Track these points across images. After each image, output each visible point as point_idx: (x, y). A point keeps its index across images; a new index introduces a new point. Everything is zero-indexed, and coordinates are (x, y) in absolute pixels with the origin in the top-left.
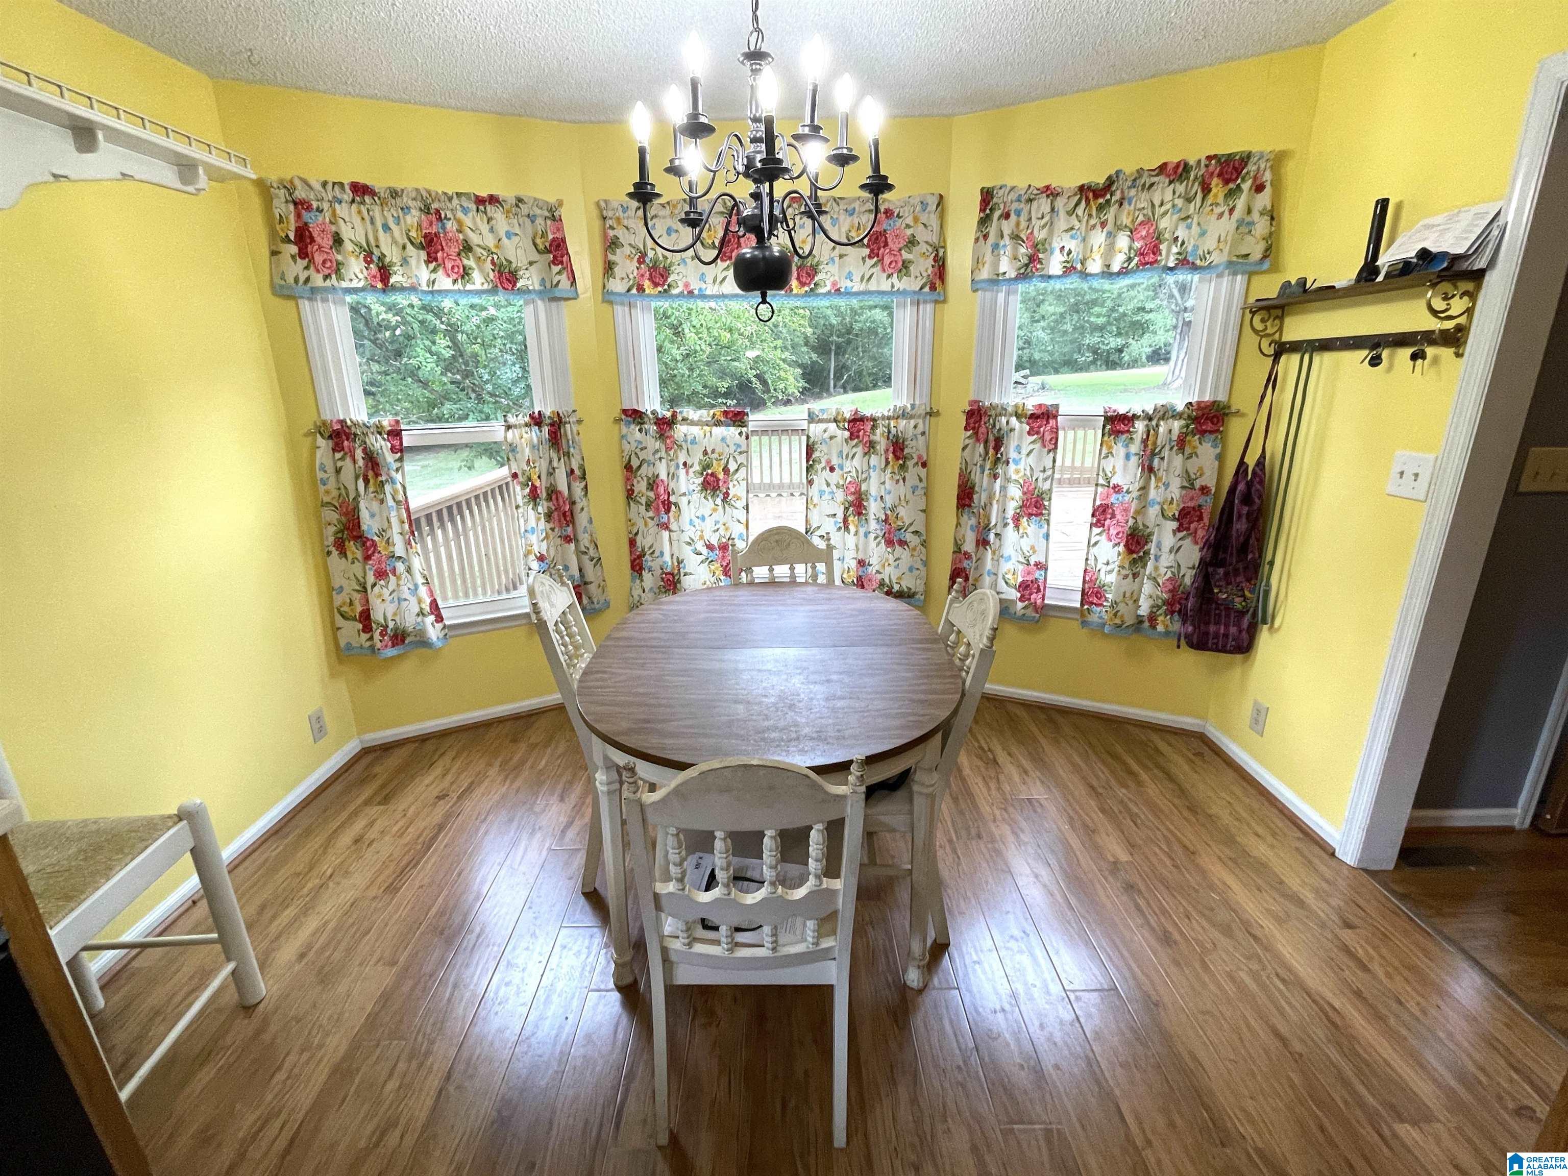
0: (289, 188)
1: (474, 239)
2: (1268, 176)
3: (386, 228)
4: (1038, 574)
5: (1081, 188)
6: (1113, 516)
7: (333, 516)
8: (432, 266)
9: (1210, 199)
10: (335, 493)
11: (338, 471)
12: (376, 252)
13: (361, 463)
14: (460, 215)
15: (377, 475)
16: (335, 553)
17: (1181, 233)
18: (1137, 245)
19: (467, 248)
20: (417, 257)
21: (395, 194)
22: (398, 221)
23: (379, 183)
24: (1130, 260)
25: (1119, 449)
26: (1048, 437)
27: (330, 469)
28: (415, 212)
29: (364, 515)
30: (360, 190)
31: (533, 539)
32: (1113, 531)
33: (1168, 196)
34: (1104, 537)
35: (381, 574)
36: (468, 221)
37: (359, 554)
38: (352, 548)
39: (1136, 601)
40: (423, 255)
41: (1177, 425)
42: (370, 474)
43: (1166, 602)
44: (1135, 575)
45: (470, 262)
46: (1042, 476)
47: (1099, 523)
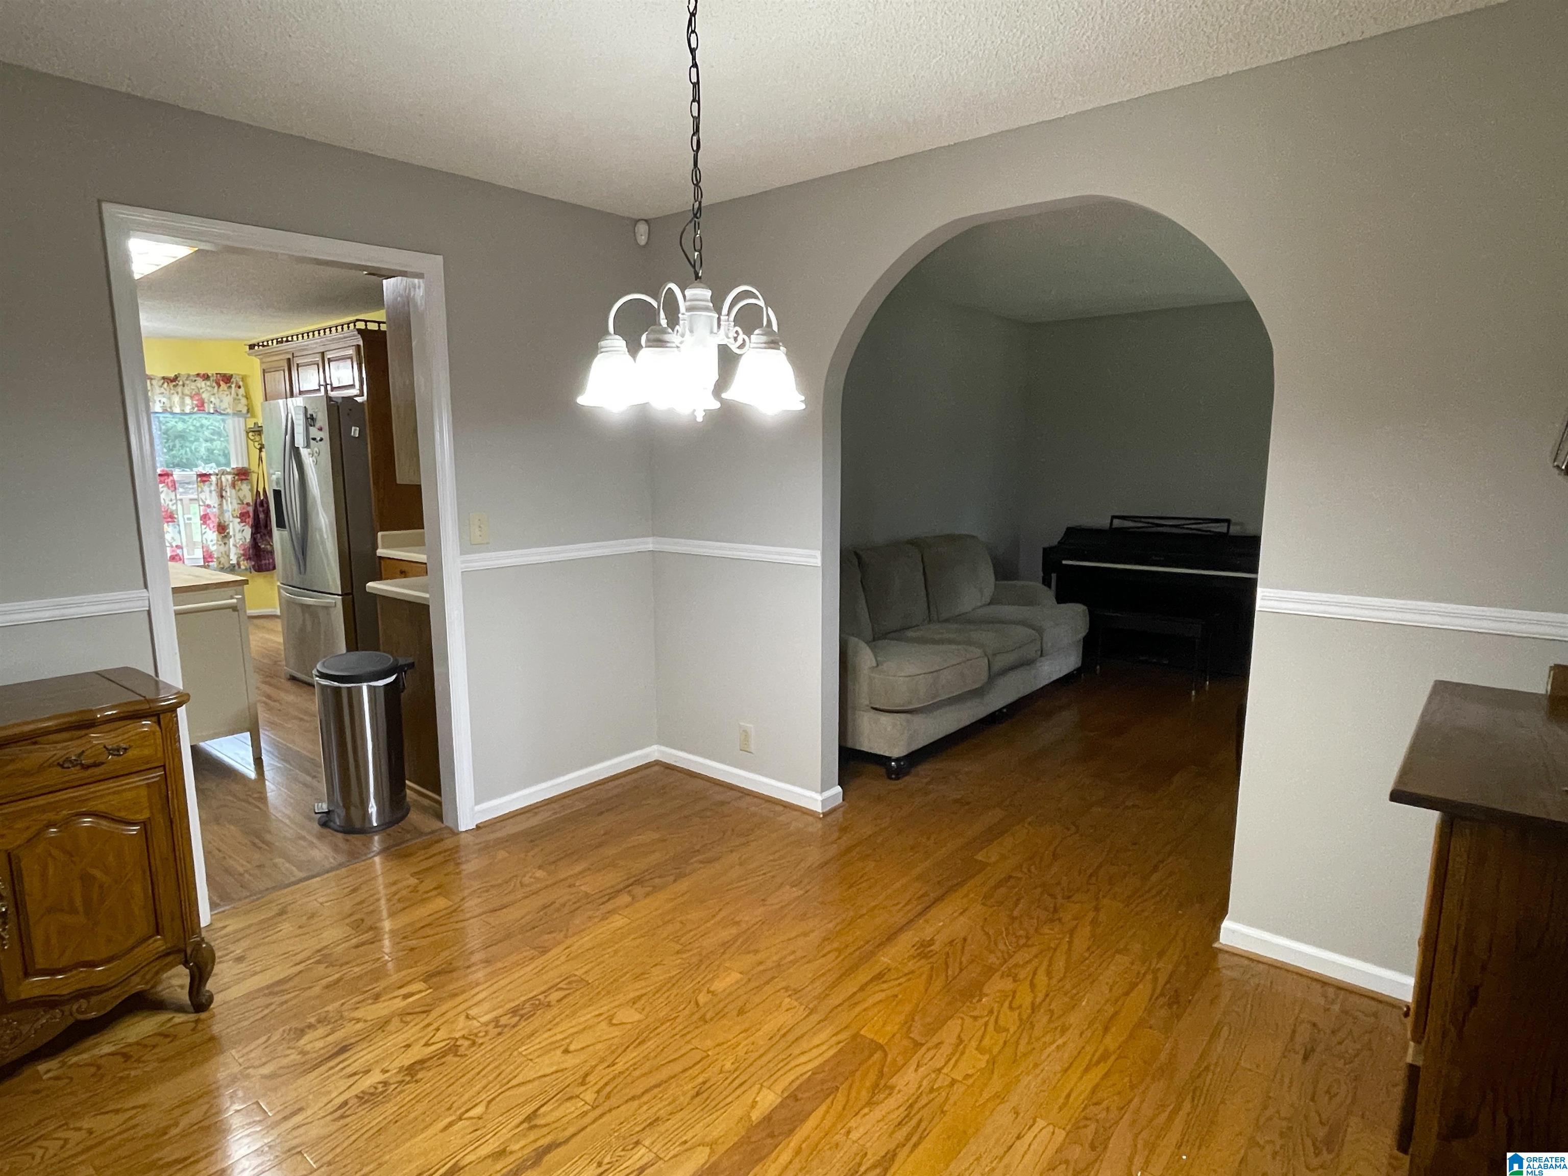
2: (241, 383)
4: (179, 551)
5: (164, 378)
6: (210, 519)
9: (221, 388)
17: (212, 399)
18: (195, 402)
24: (193, 408)
25: (206, 488)
26: (170, 484)
32: (211, 526)
33: (203, 385)
34: (208, 529)
39: (228, 556)
41: (230, 477)
43: (243, 555)
44: (225, 544)
46: (171, 503)
47: (205, 523)
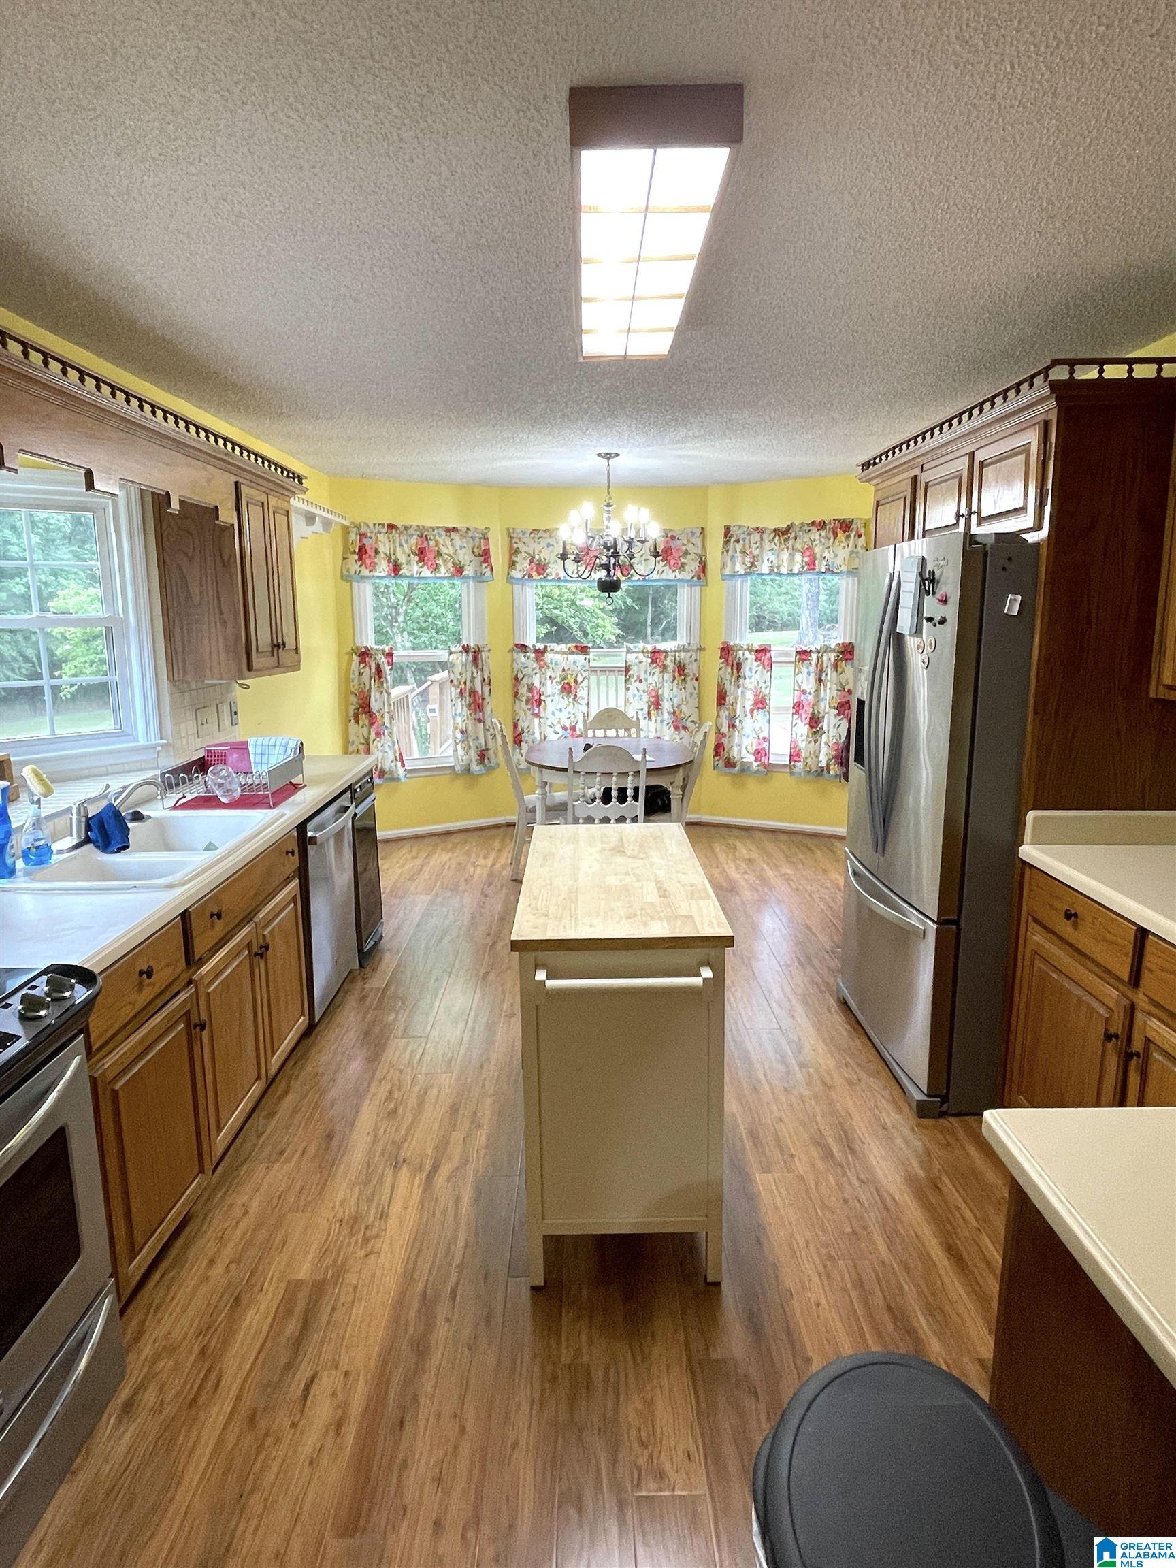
0: (358, 527)
1: (444, 550)
2: (862, 531)
3: (401, 545)
4: (765, 745)
5: (775, 530)
6: (803, 707)
7: (353, 699)
8: (421, 564)
9: (837, 540)
10: (357, 687)
11: (360, 674)
12: (393, 557)
13: (374, 670)
14: (437, 538)
15: (380, 678)
16: (353, 721)
17: (826, 554)
18: (806, 559)
19: (439, 554)
20: (414, 559)
21: (407, 528)
22: (407, 541)
23: (399, 524)
24: (803, 567)
25: (804, 670)
26: (766, 663)
27: (357, 673)
28: (415, 537)
29: (373, 699)
30: (391, 527)
31: (459, 719)
32: (804, 717)
33: (817, 537)
34: (799, 721)
35: (378, 734)
36: (441, 541)
37: (367, 722)
38: (364, 719)
39: (818, 757)
40: (417, 558)
41: (832, 656)
42: (377, 677)
43: (834, 757)
44: (816, 741)
45: (440, 562)
46: (764, 685)
47: (797, 712)
